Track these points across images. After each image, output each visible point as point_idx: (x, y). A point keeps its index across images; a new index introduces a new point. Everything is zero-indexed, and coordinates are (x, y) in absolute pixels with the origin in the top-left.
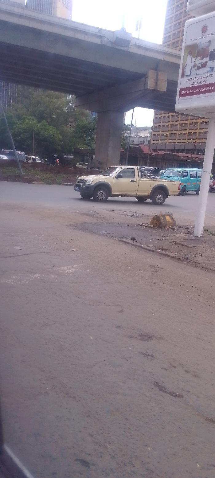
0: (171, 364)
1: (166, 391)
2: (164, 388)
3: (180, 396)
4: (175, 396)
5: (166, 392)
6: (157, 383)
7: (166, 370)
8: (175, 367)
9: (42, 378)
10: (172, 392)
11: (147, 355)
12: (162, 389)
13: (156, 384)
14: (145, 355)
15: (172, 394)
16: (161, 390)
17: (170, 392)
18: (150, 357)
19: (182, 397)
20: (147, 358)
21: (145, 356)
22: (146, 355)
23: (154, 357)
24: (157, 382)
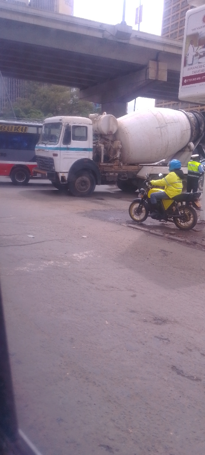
0: (187, 348)
1: (184, 374)
2: (182, 371)
3: (198, 380)
4: (193, 380)
5: (183, 376)
6: (174, 366)
8: (191, 350)
10: (190, 376)
11: (163, 339)
13: (174, 368)
15: (191, 378)
16: (179, 373)
17: (187, 376)
18: (166, 341)
19: (200, 380)
20: (163, 342)
21: (160, 340)
22: (161, 338)
23: (169, 341)
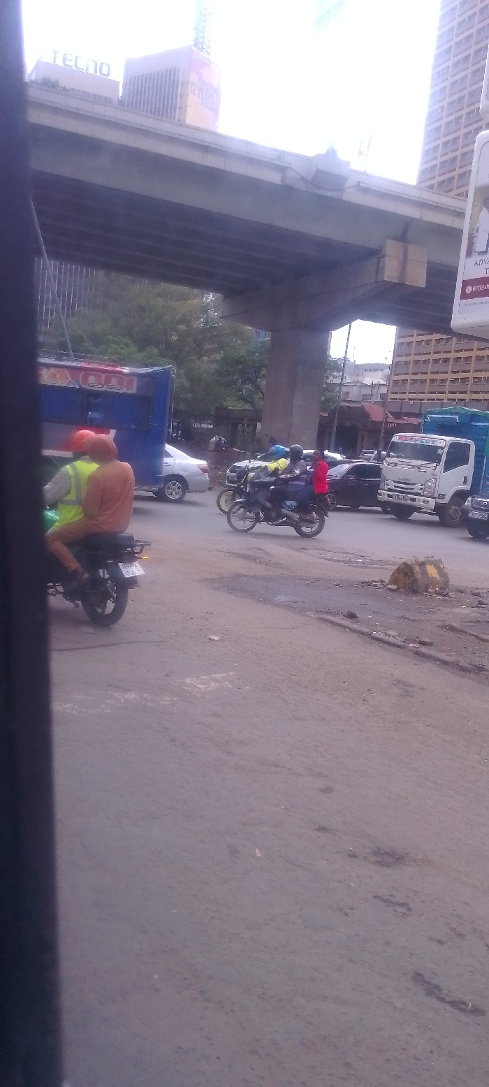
0: (452, 929)
1: (442, 996)
2: (438, 987)
3: (476, 1011)
4: (464, 1011)
5: (441, 999)
6: (419, 975)
7: (441, 943)
8: (461, 936)
9: (142, 949)
12: (433, 990)
13: (418, 977)
14: (388, 902)
15: (458, 1005)
16: (430, 992)
17: (451, 1000)
18: (400, 909)
20: (395, 911)
21: (388, 906)
22: (391, 902)
23: (410, 909)
24: (421, 972)
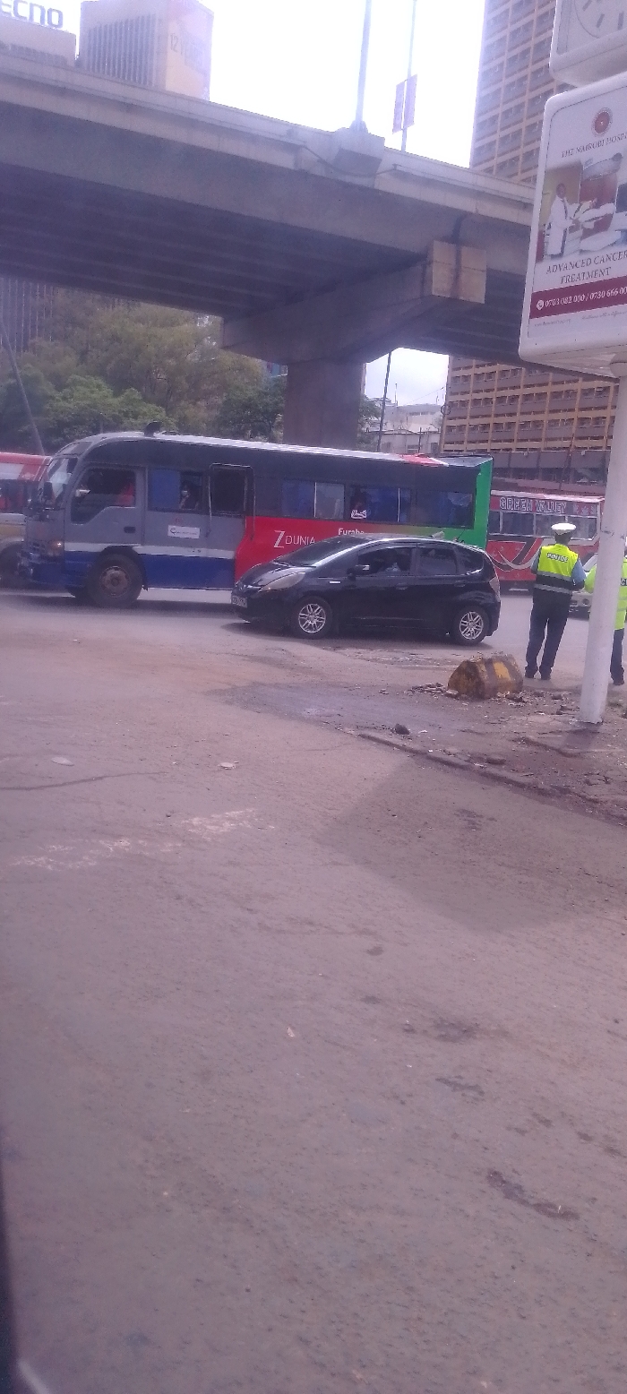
0: (535, 1115)
1: (525, 1198)
2: (519, 1188)
3: (567, 1215)
4: (551, 1215)
5: (524, 1202)
6: (495, 1173)
7: (522, 1132)
8: (547, 1123)
9: (147, 1161)
10: (544, 1201)
11: (463, 1087)
12: (512, 1191)
13: (495, 1177)
14: (455, 1086)
15: (544, 1208)
16: (510, 1194)
18: (472, 1094)
19: (575, 1216)
20: (463, 1095)
21: (454, 1090)
23: (482, 1093)
24: (496, 1170)
